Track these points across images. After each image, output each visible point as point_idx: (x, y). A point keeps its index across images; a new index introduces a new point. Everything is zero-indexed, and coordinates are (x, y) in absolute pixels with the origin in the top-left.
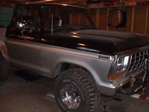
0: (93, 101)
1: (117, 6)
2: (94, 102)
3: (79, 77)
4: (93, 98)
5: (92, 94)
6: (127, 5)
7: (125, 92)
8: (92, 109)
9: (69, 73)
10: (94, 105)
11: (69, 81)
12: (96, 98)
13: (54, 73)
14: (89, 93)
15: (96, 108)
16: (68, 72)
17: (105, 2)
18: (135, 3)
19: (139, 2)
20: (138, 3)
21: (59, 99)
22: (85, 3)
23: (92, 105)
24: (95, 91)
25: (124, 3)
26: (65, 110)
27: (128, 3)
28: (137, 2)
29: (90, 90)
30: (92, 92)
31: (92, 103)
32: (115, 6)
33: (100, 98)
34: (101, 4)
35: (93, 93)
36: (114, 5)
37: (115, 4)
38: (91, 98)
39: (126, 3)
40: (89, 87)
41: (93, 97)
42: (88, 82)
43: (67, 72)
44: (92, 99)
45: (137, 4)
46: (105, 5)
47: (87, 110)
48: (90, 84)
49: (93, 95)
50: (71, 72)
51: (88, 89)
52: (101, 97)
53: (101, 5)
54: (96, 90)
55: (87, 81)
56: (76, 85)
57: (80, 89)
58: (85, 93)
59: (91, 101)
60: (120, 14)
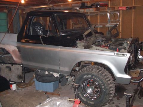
4: (112, 88)
5: (111, 85)
6: (117, 10)
8: (111, 97)
11: (90, 76)
16: (88, 69)
18: (125, 8)
19: (127, 7)
23: (111, 94)
26: (85, 101)
28: (126, 7)
29: (109, 82)
34: (93, 8)
36: (105, 10)
38: (110, 88)
39: (116, 7)
42: (106, 76)
45: (126, 9)
46: (97, 10)
47: (108, 99)
48: (108, 77)
50: (91, 69)
56: (97, 79)
57: (100, 82)
59: (110, 91)
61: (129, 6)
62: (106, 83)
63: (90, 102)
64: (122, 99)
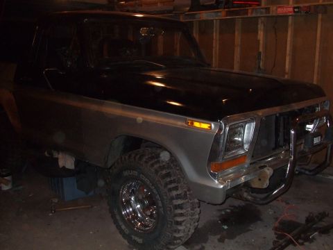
0: (181, 215)
1: (254, 15)
2: (185, 218)
3: (152, 165)
4: (182, 208)
5: (179, 202)
6: (274, 14)
7: (249, 198)
8: (179, 231)
9: (135, 158)
10: (183, 224)
11: (135, 173)
12: (189, 209)
13: (108, 157)
14: (172, 198)
15: (189, 231)
16: (133, 155)
17: (228, 8)
18: (291, 9)
19: (297, 7)
20: (296, 10)
21: (116, 211)
22: (188, 8)
23: (179, 223)
24: (185, 195)
25: (269, 8)
27: (277, 9)
28: (294, 8)
29: (175, 193)
30: (178, 197)
31: (179, 219)
32: (249, 15)
33: (198, 210)
34: (220, 12)
35: (180, 198)
36: (247, 14)
37: (250, 11)
38: (176, 209)
39: (273, 8)
40: (173, 185)
41: (180, 207)
42: (170, 176)
43: (130, 156)
44: (179, 211)
45: (294, 12)
46: (228, 13)
47: (170, 234)
48: (174, 180)
49: (182, 202)
50: (138, 156)
51: (170, 190)
52: (199, 207)
53: (221, 14)
54: (188, 193)
55: (168, 175)
56: (148, 182)
57: (155, 191)
58: (165, 197)
59: (176, 215)
60: (262, 33)
61: (301, 5)
62: (166, 196)
63: (136, 238)
64: (232, 241)
